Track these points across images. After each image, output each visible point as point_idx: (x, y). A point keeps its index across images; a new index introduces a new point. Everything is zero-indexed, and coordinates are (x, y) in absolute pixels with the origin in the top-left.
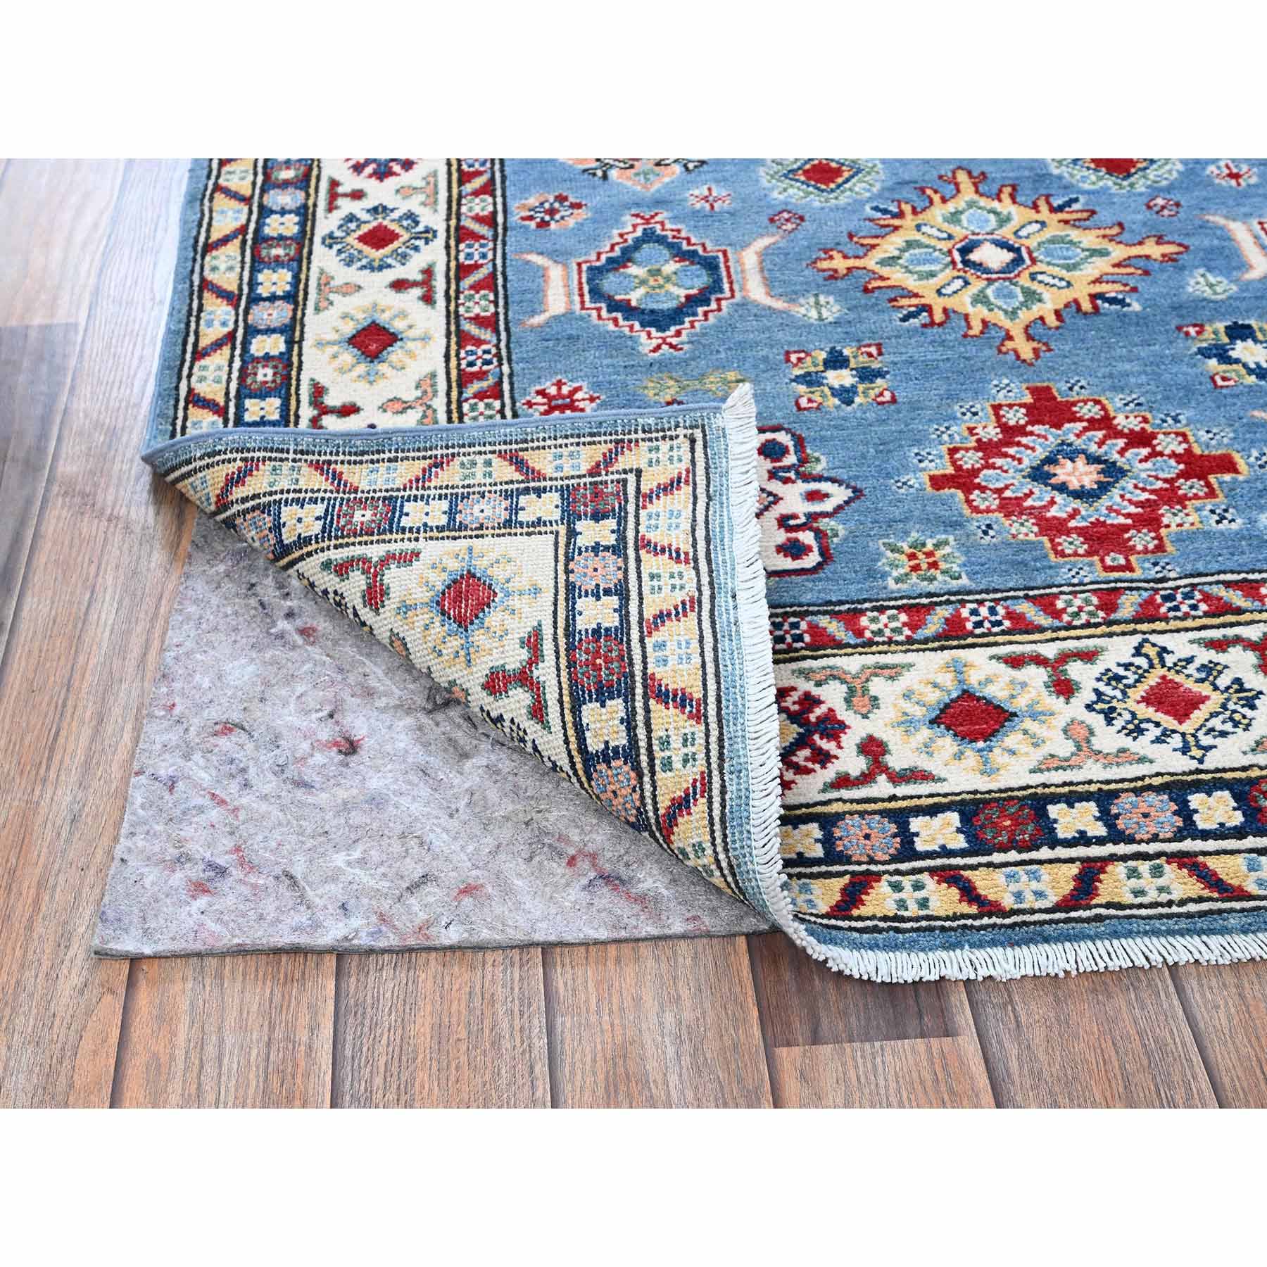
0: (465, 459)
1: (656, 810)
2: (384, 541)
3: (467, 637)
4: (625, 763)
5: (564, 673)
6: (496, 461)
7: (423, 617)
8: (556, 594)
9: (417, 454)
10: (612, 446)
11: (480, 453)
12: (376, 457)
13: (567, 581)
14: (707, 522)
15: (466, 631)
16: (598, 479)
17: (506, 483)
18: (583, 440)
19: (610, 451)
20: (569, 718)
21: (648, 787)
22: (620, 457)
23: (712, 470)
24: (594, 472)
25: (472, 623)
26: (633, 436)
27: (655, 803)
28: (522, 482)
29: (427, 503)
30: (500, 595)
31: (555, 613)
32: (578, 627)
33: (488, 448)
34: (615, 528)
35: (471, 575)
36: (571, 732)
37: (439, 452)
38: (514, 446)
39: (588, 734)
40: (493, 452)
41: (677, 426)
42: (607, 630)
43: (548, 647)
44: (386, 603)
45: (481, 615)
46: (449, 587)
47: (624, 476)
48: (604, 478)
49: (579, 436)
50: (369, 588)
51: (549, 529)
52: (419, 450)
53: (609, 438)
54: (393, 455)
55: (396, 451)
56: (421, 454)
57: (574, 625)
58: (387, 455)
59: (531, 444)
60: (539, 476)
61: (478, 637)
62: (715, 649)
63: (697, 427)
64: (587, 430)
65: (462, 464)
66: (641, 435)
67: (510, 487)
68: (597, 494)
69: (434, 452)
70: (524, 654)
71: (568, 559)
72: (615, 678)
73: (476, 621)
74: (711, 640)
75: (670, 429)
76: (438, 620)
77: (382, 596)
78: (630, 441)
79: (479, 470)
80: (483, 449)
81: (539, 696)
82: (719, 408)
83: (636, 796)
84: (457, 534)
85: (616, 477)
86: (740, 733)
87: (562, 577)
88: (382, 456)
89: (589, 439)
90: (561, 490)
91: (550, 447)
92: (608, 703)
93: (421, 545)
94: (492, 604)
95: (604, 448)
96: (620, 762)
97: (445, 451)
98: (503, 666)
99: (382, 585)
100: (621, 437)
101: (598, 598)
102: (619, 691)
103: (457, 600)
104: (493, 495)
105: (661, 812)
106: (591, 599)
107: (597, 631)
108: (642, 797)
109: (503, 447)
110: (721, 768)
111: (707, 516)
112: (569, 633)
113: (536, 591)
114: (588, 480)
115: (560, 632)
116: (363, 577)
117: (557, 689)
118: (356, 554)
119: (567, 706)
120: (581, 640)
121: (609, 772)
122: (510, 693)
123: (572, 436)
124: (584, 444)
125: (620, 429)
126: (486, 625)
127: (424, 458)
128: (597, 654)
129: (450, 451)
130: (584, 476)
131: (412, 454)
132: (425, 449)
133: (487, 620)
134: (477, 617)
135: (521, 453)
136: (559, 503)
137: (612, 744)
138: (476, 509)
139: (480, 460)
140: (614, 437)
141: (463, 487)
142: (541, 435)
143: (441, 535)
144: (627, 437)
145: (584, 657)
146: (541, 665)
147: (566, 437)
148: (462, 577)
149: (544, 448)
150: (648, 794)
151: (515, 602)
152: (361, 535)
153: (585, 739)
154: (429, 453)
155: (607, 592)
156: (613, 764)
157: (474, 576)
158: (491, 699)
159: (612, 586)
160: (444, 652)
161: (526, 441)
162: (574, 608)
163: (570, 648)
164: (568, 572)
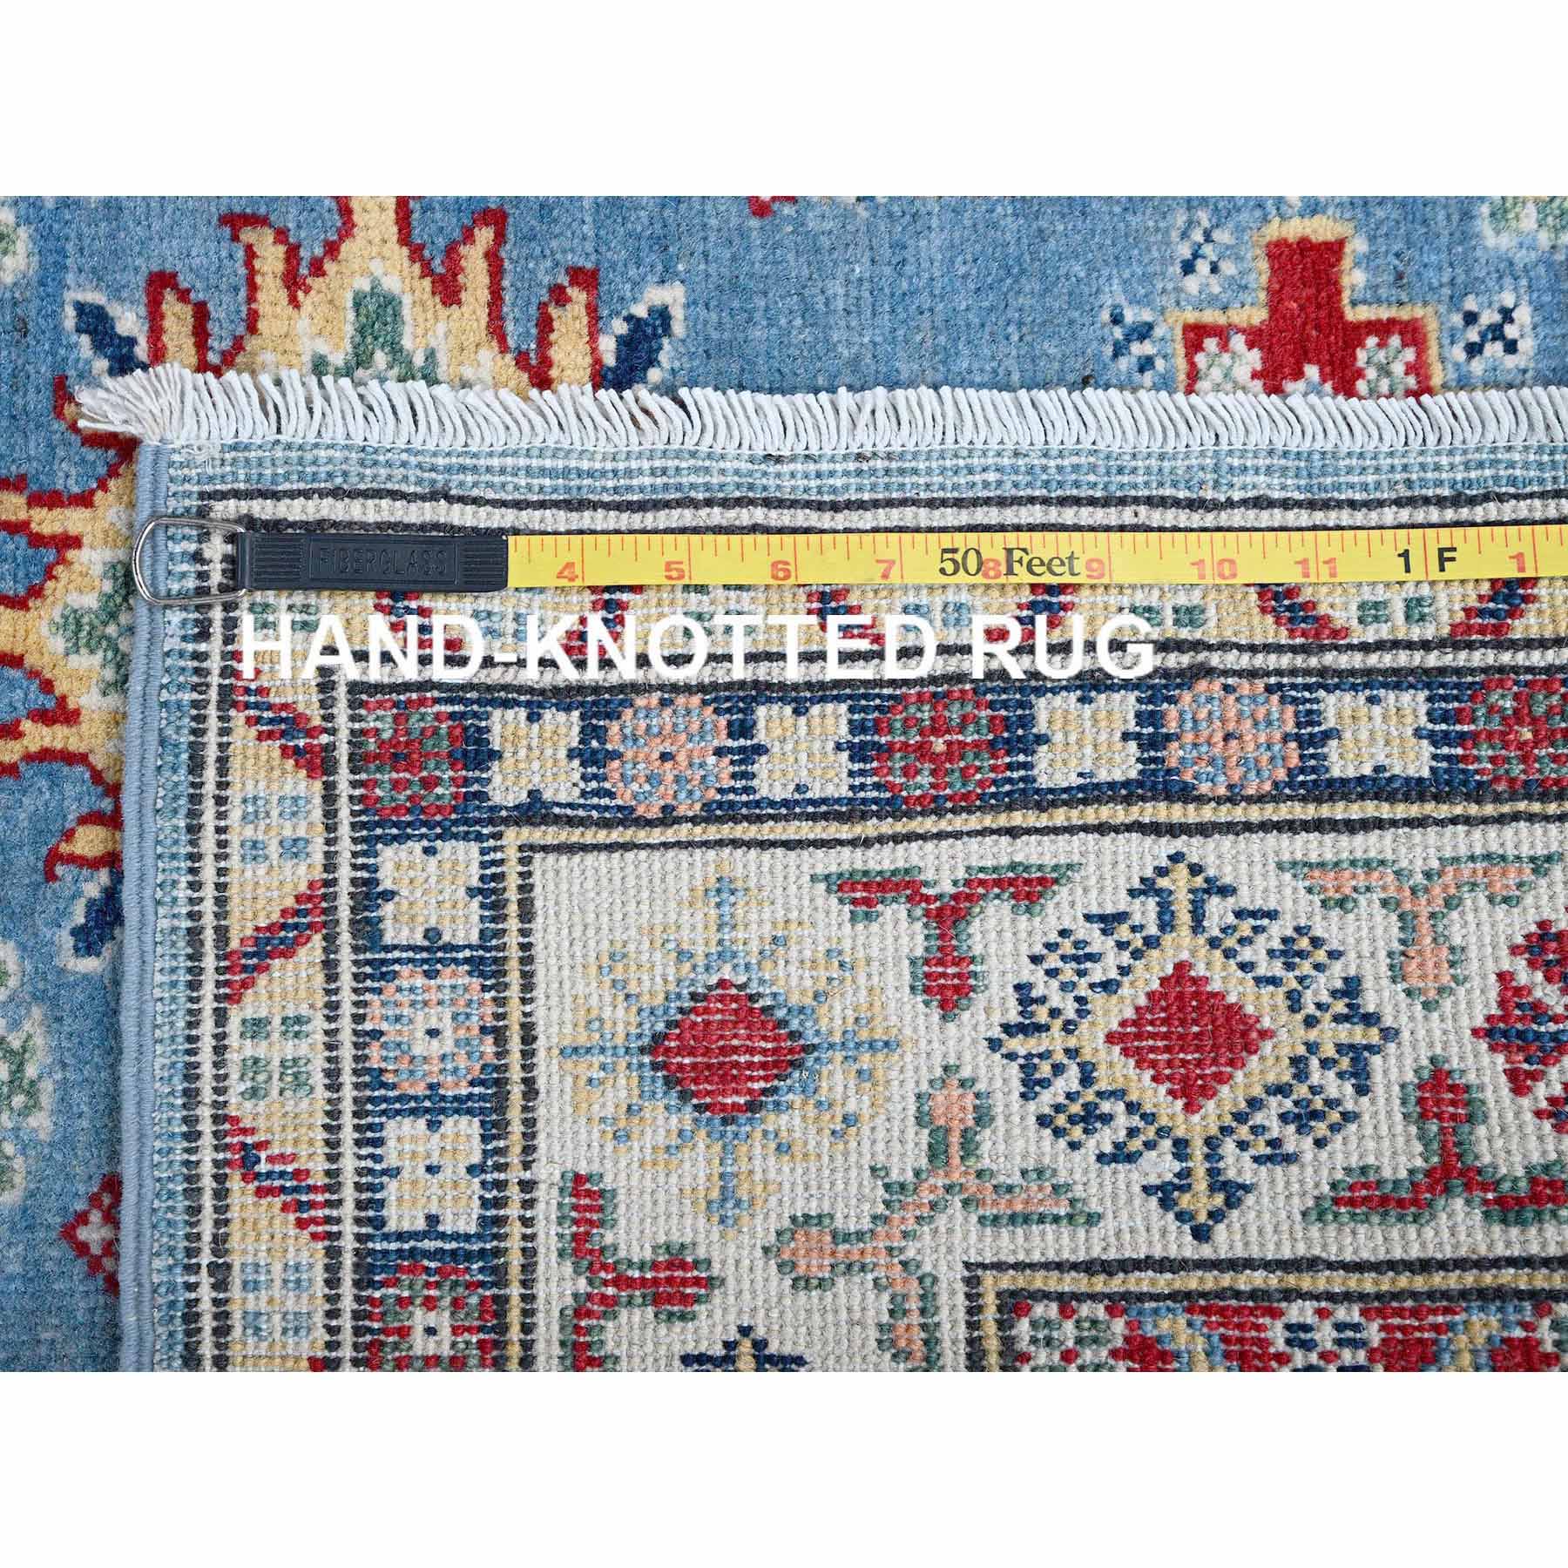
0: (236, 1087)
1: (1279, 649)
2: (528, 1268)
3: (831, 1046)
4: (1172, 700)
5: (959, 822)
6: (253, 1005)
7: (756, 1158)
8: (735, 843)
9: (208, 1215)
10: (238, 718)
11: (219, 1050)
12: (207, 1323)
13: (694, 820)
14: (519, 505)
15: (815, 1047)
16: (343, 753)
17: (332, 977)
18: (210, 788)
19: (250, 721)
20: (1060, 817)
21: (1232, 659)
22: (274, 699)
23: (354, 483)
24: (318, 763)
25: (793, 1035)
26: (215, 664)
27: (1267, 648)
28: (331, 940)
29: (394, 1173)
30: (727, 973)
31: (788, 845)
32: (844, 792)
33: (207, 1027)
34: (523, 713)
35: (656, 1044)
36: (1091, 815)
37: (207, 1156)
38: (209, 962)
39: (1103, 776)
40: (221, 1017)
41: (197, 557)
42: (856, 728)
43: (883, 860)
44: (701, 1253)
45: (781, 1014)
46: (684, 1096)
47: (341, 692)
48: (344, 735)
49: (195, 799)
50: (657, 1300)
51: (512, 870)
52: (195, 1210)
53: (213, 724)
54: (205, 1279)
55: (194, 1269)
56: (207, 1201)
57: (838, 801)
58: (206, 1294)
59: (209, 920)
60: (316, 900)
61: (833, 1019)
62: (931, 504)
63: (203, 513)
64: (182, 775)
65: (254, 1093)
66: (214, 646)
67: (346, 969)
68: (399, 754)
69: (207, 1169)
70: (894, 913)
71: (628, 817)
72: (985, 713)
73: (795, 1024)
74: (909, 511)
75: (202, 576)
76: (772, 1121)
77: (683, 1266)
78: (224, 672)
79: (276, 1049)
80: (207, 1044)
81: (998, 883)
82: (157, 452)
83: (1245, 687)
84: (516, 1091)
85: (342, 711)
86: (1153, 462)
87: (683, 832)
88: (206, 1306)
89: (210, 774)
90: (368, 843)
91: (221, 872)
92: (1041, 727)
93: (547, 1172)
94: (754, 988)
95: (242, 735)
96: (1172, 711)
97: (207, 1140)
98: (913, 962)
99: (655, 1266)
100: (213, 694)
101: (760, 750)
102: (1021, 705)
103: (727, 1077)
104: (376, 1009)
105: (1284, 639)
106: (761, 766)
107: (858, 753)
108: (1253, 674)
109: (208, 989)
110: (1216, 506)
111: (504, 504)
112: (852, 811)
113: (724, 889)
114: (343, 776)
115: (844, 832)
116: (624, 1314)
117: (989, 840)
118: (556, 1335)
119: (1032, 819)
120: (877, 786)
121: (1189, 738)
122: (978, 950)
123: (193, 814)
124: (222, 785)
125: (187, 696)
126: (808, 1001)
127: (221, 1194)
128: (923, 751)
129: (206, 1127)
130: (329, 787)
131: (207, 1229)
132: (193, 1192)
133: (794, 1000)
134: (783, 1023)
135: (234, 944)
136: (417, 847)
137: (1132, 726)
138: (421, 1046)
139: (240, 1049)
140: (212, 711)
141: (334, 1087)
142: (182, 893)
143: (516, 1128)
144: (215, 680)
145: (925, 779)
146: (929, 875)
147: (194, 830)
148: (655, 1067)
149: (221, 887)
150: (1245, 661)
151: (751, 936)
152: (503, 1329)
153: (1112, 785)
154: (208, 1183)
155: (743, 729)
156: (1172, 727)
157: (656, 1037)
158: (980, 999)
159: (723, 721)
160: (851, 1106)
161: (194, 935)
162: (785, 803)
163: (894, 807)
164: (668, 817)
